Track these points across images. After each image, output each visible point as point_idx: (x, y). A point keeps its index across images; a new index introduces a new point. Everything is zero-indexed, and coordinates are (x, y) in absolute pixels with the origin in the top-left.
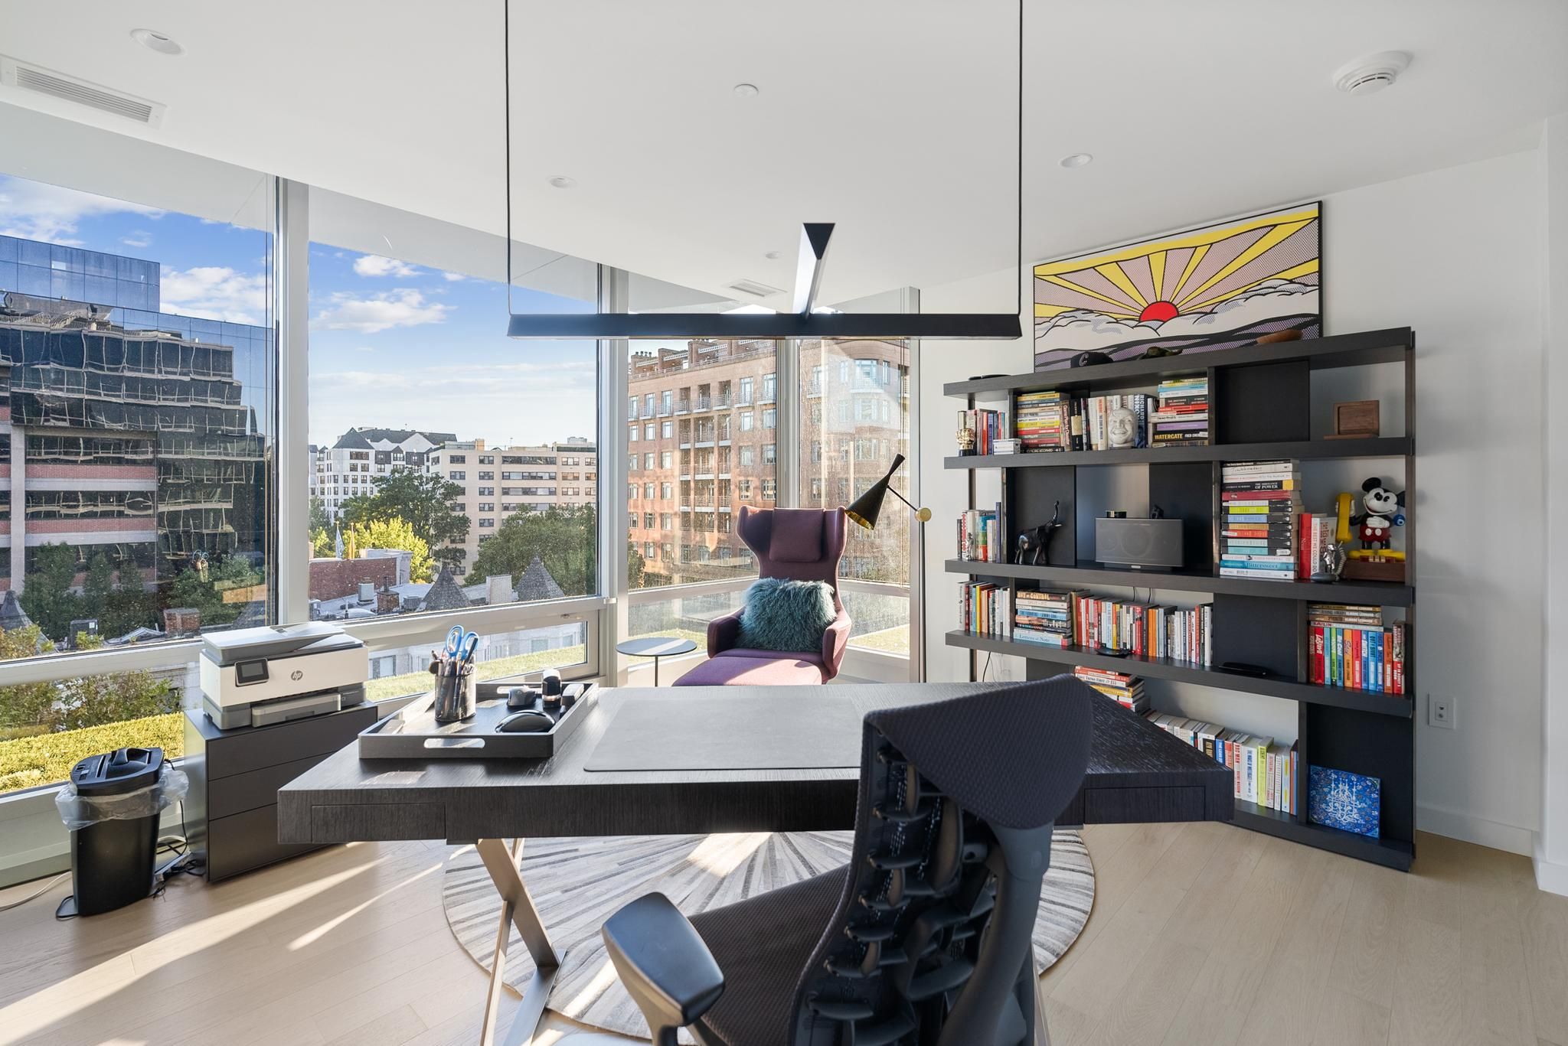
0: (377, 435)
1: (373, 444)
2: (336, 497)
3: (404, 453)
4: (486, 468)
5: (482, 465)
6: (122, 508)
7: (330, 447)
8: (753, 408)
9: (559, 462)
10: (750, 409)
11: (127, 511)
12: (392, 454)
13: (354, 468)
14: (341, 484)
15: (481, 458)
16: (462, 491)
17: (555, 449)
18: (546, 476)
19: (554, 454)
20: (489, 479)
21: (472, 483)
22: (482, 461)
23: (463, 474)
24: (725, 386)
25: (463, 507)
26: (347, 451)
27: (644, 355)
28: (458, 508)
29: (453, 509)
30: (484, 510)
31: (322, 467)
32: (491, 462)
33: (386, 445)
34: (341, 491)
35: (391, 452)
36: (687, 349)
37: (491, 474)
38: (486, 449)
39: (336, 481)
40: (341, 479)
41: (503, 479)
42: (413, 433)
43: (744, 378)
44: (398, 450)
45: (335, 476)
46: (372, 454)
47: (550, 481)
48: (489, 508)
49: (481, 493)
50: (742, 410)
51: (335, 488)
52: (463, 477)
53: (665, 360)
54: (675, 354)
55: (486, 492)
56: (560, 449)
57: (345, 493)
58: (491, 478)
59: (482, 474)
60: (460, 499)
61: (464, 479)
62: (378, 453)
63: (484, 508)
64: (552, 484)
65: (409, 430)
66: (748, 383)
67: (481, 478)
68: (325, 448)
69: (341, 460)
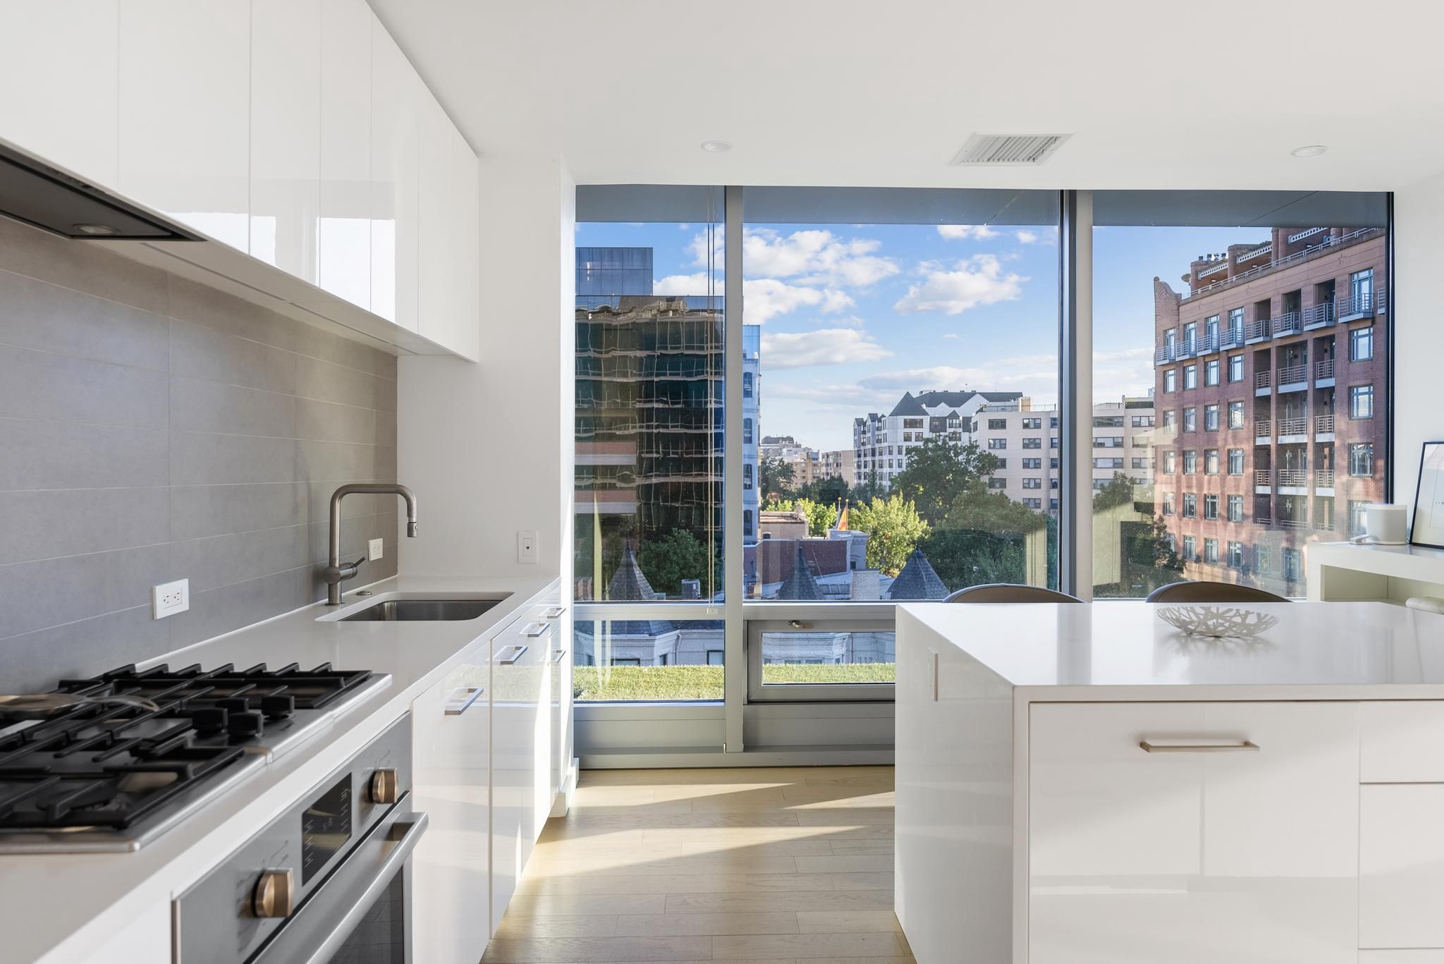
0: (934, 399)
1: (929, 410)
2: (891, 470)
3: (961, 418)
4: (1032, 434)
5: (1027, 430)
6: (613, 481)
7: (887, 415)
8: (1373, 320)
9: (1128, 422)
10: (1369, 323)
11: (619, 484)
12: (948, 420)
13: (907, 438)
14: (895, 456)
15: (1026, 421)
16: (1003, 463)
17: (1122, 407)
18: (1109, 443)
19: (1121, 412)
20: (1035, 448)
21: (1014, 453)
22: (1026, 426)
23: (1003, 442)
24: (1327, 289)
25: (1003, 483)
26: (901, 419)
27: (1213, 258)
28: (998, 485)
29: (992, 484)
30: (1029, 488)
31: (880, 437)
32: (1038, 426)
33: (943, 410)
34: (895, 464)
35: (946, 418)
36: (1270, 239)
37: (1037, 441)
38: (1032, 409)
39: (891, 453)
40: (895, 451)
41: (1052, 447)
42: (974, 394)
43: (1358, 272)
44: (954, 415)
45: (889, 447)
46: (926, 420)
47: (1115, 449)
48: (1035, 484)
49: (1026, 466)
50: (1352, 327)
51: (889, 460)
52: (1003, 446)
53: (1239, 261)
54: (1252, 250)
55: (1032, 464)
56: (1130, 405)
57: (900, 466)
58: (1038, 446)
59: (1026, 442)
60: (998, 473)
61: (1005, 448)
62: (932, 419)
63: (1029, 484)
64: (1118, 453)
65: (968, 390)
66: (1365, 279)
67: (1025, 446)
68: (883, 416)
69: (895, 428)
